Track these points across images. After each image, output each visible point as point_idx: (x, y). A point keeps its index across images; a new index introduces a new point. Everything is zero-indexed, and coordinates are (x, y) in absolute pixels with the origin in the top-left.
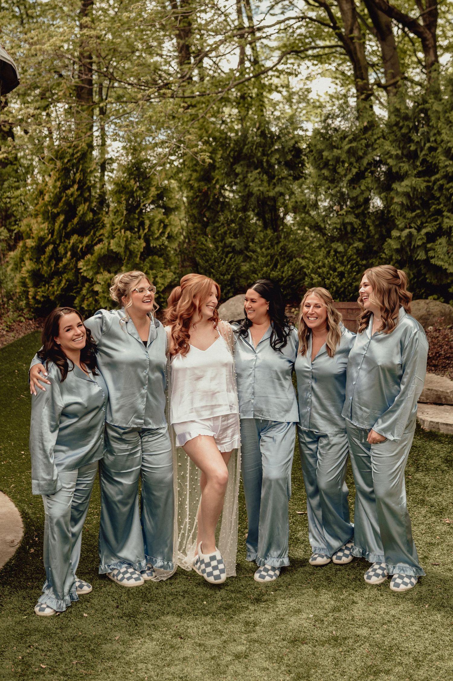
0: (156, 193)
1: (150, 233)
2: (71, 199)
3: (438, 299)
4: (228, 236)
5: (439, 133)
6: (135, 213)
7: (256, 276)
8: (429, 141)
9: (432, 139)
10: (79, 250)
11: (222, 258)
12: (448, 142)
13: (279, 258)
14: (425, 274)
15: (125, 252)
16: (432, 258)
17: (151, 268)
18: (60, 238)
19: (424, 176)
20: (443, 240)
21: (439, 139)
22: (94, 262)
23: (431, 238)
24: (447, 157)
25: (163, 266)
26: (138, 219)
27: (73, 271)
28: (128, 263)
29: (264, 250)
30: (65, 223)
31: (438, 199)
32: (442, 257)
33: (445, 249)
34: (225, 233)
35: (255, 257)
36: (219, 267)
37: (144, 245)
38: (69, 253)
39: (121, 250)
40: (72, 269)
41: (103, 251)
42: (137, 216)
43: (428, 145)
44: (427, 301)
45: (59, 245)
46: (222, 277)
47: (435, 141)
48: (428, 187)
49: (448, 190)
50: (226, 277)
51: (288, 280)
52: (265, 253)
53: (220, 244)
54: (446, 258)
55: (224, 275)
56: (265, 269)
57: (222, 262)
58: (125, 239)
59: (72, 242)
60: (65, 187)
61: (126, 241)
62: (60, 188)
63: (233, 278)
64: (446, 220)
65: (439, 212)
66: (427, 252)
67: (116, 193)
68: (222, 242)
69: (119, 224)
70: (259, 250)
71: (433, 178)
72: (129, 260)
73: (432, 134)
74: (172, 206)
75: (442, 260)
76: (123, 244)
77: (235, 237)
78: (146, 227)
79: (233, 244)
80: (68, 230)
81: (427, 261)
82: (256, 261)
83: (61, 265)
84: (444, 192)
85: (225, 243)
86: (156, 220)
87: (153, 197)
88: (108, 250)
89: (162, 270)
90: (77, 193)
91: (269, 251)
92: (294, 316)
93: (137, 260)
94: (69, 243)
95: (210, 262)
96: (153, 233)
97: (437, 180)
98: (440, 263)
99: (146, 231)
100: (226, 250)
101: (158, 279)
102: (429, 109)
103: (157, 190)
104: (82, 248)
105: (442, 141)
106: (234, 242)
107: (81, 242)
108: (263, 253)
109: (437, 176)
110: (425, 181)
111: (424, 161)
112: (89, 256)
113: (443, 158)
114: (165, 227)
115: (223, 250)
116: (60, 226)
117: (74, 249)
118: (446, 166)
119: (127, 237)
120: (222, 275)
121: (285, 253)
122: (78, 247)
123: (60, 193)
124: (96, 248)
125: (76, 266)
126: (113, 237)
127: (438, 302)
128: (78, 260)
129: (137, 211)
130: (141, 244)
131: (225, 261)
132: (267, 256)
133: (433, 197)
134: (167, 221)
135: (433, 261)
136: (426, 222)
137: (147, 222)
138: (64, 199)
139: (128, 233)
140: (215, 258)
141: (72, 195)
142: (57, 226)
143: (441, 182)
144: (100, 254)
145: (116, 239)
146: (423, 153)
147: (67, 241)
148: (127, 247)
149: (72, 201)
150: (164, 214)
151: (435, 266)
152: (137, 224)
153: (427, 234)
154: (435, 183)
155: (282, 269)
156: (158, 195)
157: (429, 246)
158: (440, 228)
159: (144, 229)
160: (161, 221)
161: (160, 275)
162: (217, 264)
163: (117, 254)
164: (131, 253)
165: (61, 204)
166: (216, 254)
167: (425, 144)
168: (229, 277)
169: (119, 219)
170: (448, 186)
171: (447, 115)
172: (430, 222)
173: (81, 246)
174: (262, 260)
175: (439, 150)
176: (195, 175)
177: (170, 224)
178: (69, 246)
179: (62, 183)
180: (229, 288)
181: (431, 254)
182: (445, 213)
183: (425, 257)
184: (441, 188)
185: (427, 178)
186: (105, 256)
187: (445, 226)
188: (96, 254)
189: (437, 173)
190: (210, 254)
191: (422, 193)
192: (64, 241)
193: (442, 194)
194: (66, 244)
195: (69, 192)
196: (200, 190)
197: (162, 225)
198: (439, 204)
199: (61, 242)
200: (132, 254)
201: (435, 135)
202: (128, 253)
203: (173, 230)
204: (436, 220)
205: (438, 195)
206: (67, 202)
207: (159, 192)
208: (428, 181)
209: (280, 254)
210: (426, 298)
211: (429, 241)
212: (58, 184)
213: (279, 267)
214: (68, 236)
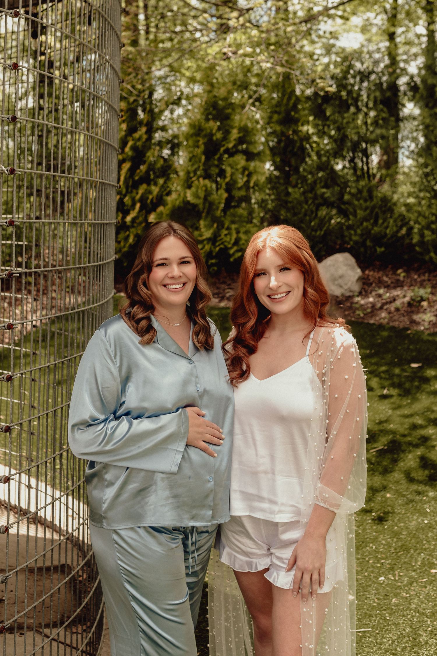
0: (238, 136)
1: (231, 182)
2: (139, 144)
4: (318, 186)
6: (214, 159)
7: (352, 232)
10: (149, 201)
11: (312, 212)
13: (379, 212)
15: (204, 204)
17: (233, 222)
18: (127, 187)
22: (167, 215)
25: (246, 219)
26: (217, 166)
27: (143, 225)
28: (206, 217)
29: (361, 201)
30: (132, 171)
34: (315, 182)
35: (351, 210)
36: (311, 222)
37: (225, 195)
38: (138, 206)
39: (199, 202)
40: (141, 223)
41: (178, 202)
42: (216, 163)
45: (125, 196)
46: (313, 233)
50: (318, 233)
51: (392, 237)
52: (364, 205)
53: (310, 195)
55: (316, 231)
56: (365, 224)
57: (314, 215)
58: (204, 188)
59: (141, 191)
60: (131, 130)
61: (206, 190)
62: (125, 131)
63: (326, 234)
67: (192, 136)
68: (311, 192)
69: (195, 172)
70: (356, 203)
72: (208, 213)
74: (255, 151)
76: (202, 194)
77: (326, 186)
78: (228, 175)
79: (326, 195)
80: (137, 178)
82: (355, 215)
83: (129, 219)
85: (316, 194)
86: (239, 166)
87: (235, 140)
88: (183, 201)
89: (245, 224)
90: (145, 137)
91: (368, 203)
92: (401, 278)
93: (219, 213)
94: (137, 193)
95: (300, 216)
96: (235, 182)
99: (227, 180)
100: (317, 202)
101: (242, 235)
103: (239, 133)
104: (152, 200)
106: (327, 193)
107: (150, 192)
108: (361, 204)
112: (161, 209)
114: (250, 175)
115: (313, 202)
116: (127, 174)
117: (143, 200)
119: (206, 186)
120: (313, 230)
121: (386, 206)
122: (148, 198)
123: (126, 136)
124: (169, 199)
125: (146, 220)
126: (189, 187)
128: (149, 212)
129: (216, 157)
130: (221, 194)
131: (316, 215)
132: (366, 209)
134: (251, 168)
137: (229, 171)
138: (130, 143)
139: (207, 182)
140: (306, 211)
141: (139, 139)
142: (123, 173)
144: (174, 206)
145: (193, 189)
147: (134, 191)
148: (205, 199)
149: (140, 147)
150: (248, 160)
152: (217, 171)
155: (385, 224)
156: (240, 138)
159: (225, 177)
160: (245, 169)
161: (242, 230)
162: (308, 218)
163: (194, 206)
164: (211, 204)
165: (127, 149)
166: (306, 207)
168: (322, 233)
169: (196, 166)
173: (151, 197)
174: (360, 213)
176: (276, 117)
177: (255, 172)
178: (138, 197)
179: (127, 126)
180: (321, 245)
186: (179, 208)
188: (169, 206)
190: (299, 207)
192: (132, 192)
194: (134, 194)
195: (137, 135)
196: (283, 134)
197: (246, 173)
199: (127, 192)
200: (211, 206)
202: (207, 205)
203: (259, 178)
206: (134, 148)
207: (241, 135)
209: (380, 207)
212: (124, 126)
213: (380, 221)
214: (136, 185)
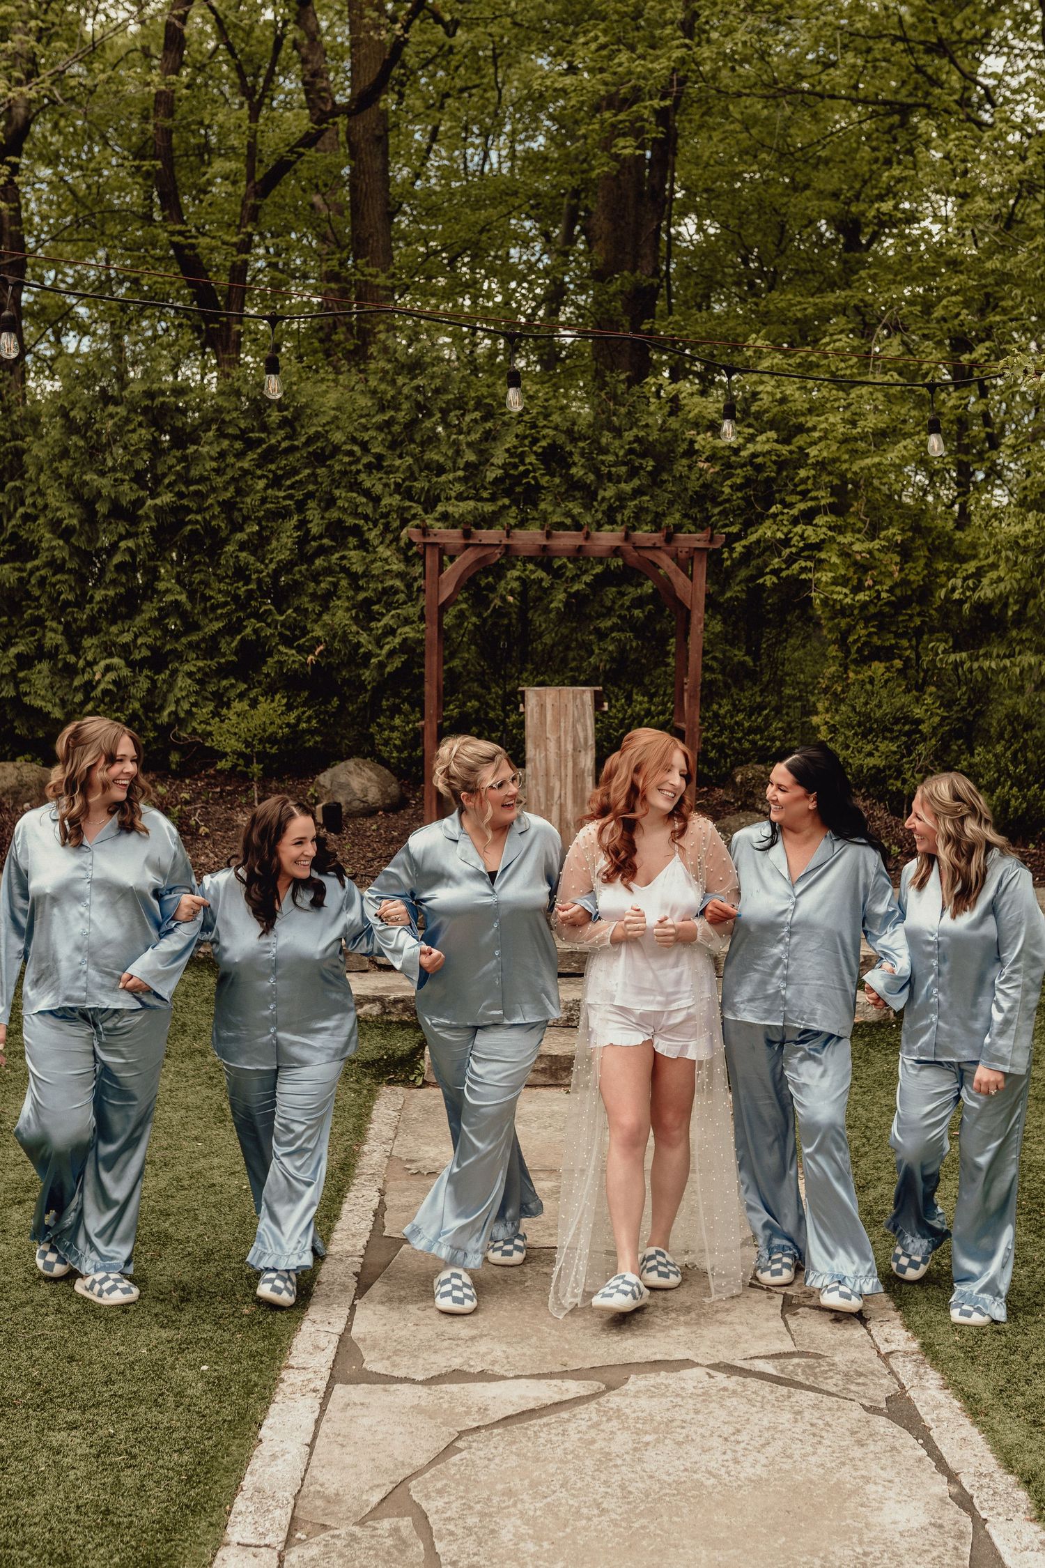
3: (33, 761)
5: (40, 493)
8: (23, 504)
9: (29, 501)
12: (58, 509)
14: (12, 721)
16: (26, 694)
19: (13, 561)
20: (44, 666)
21: (40, 501)
23: (24, 662)
24: (53, 532)
31: (37, 599)
32: (43, 693)
33: (47, 681)
43: (21, 510)
44: (18, 764)
47: (34, 505)
48: (20, 579)
49: (54, 585)
54: (50, 694)
64: (50, 634)
65: (39, 621)
66: (17, 687)
71: (29, 566)
73: (27, 492)
75: (43, 698)
81: (17, 701)
84: (48, 588)
97: (38, 568)
98: (39, 703)
102: (24, 452)
105: (46, 506)
109: (36, 562)
110: (14, 569)
111: (14, 537)
113: (48, 536)
118: (54, 548)
127: (35, 766)
133: (28, 596)
135: (27, 700)
136: (16, 636)
143: (42, 572)
146: (13, 522)
151: (31, 707)
153: (18, 656)
154: (31, 573)
157: (21, 675)
158: (40, 646)
167: (16, 509)
170: (54, 580)
171: (56, 464)
172: (22, 637)
175: (41, 520)
181: (24, 688)
182: (48, 623)
183: (13, 694)
184: (42, 582)
185: (18, 565)
187: (48, 643)
189: (36, 557)
191: (11, 589)
193: (43, 592)
198: (39, 607)
201: (33, 494)
204: (33, 633)
205: (37, 593)
208: (20, 570)
210: (13, 760)
211: (20, 668)
